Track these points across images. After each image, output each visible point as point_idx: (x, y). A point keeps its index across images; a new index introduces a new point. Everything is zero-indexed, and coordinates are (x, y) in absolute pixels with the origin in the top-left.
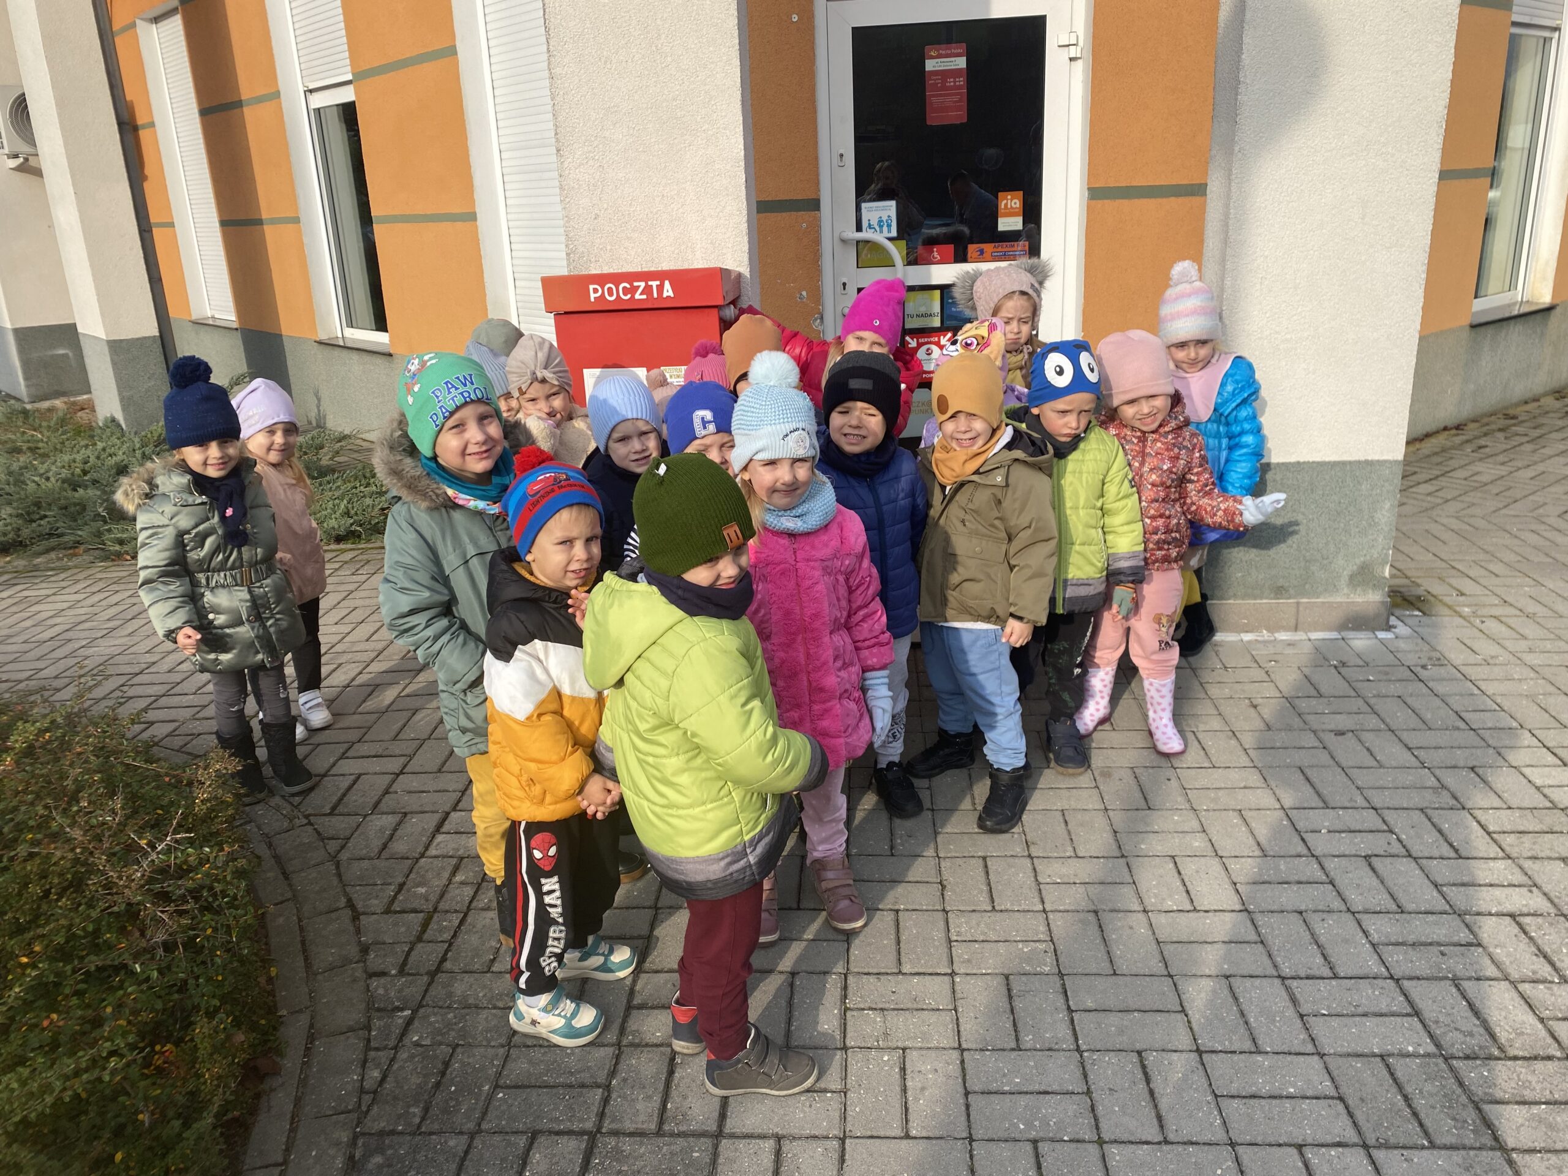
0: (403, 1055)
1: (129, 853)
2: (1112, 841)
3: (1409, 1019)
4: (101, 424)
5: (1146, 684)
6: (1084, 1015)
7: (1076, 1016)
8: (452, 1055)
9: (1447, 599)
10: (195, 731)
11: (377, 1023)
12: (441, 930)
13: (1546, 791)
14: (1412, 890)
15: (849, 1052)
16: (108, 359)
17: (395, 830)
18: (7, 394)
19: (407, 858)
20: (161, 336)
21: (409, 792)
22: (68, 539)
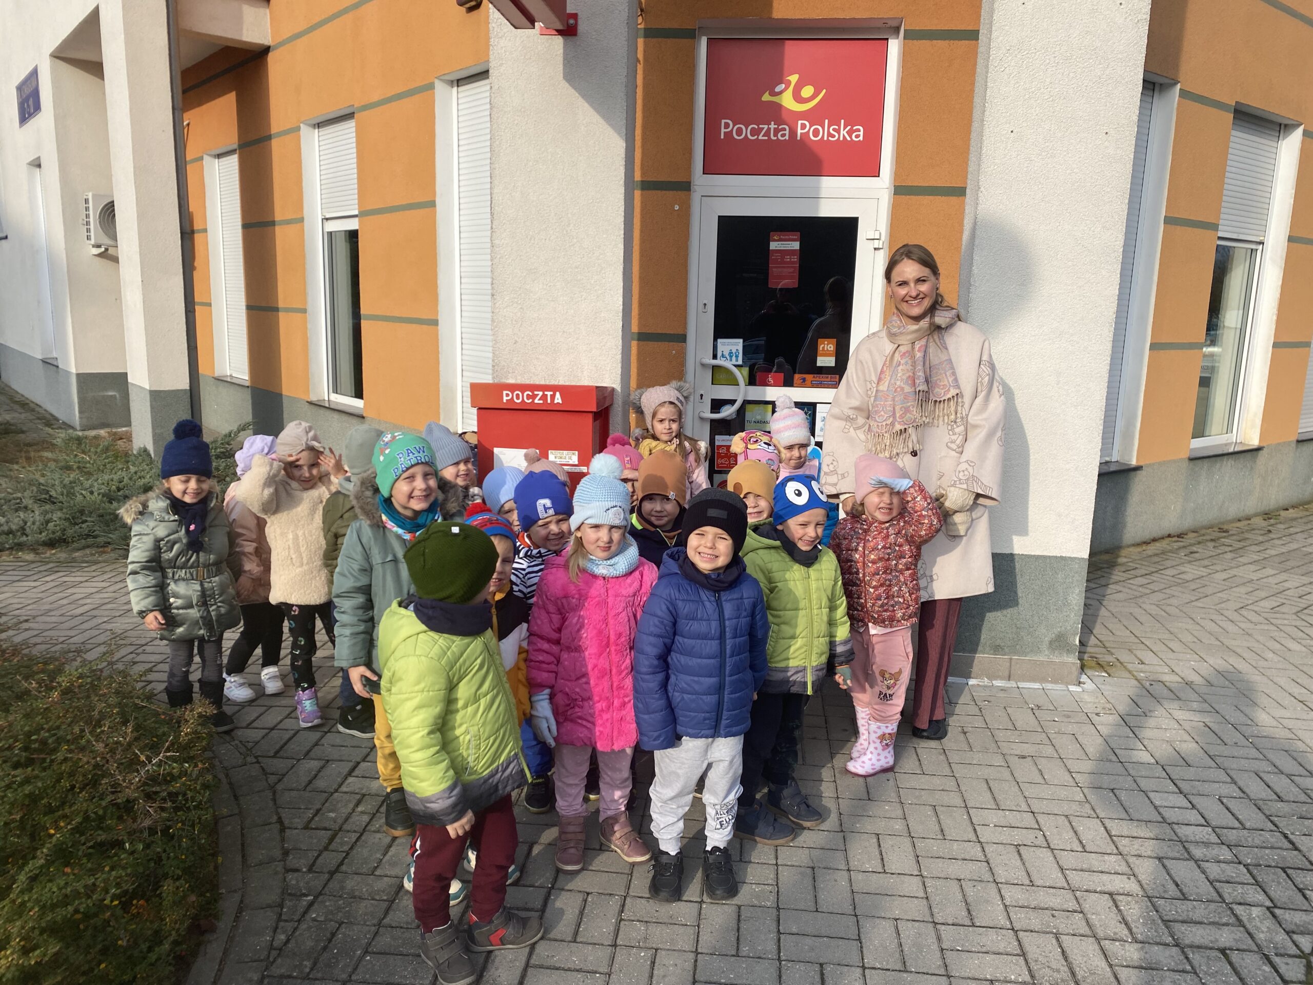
0: (304, 926)
1: (133, 764)
3: (1017, 957)
4: (135, 452)
6: (788, 936)
7: (782, 937)
8: (338, 929)
9: (1130, 666)
11: (288, 903)
12: (342, 844)
13: (1161, 810)
14: (1043, 870)
15: (618, 948)
16: (148, 404)
17: (319, 771)
18: (64, 423)
19: (325, 792)
20: (191, 390)
21: (333, 746)
22: (101, 540)
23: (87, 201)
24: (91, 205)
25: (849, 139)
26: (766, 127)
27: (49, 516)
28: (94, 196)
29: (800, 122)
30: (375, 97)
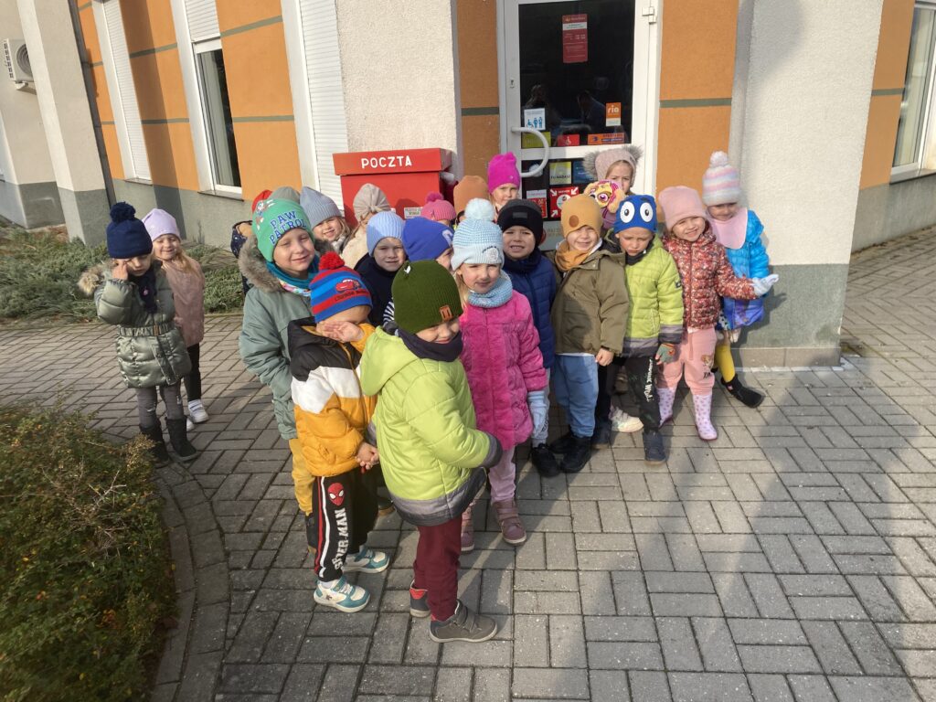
0: (250, 617)
1: (88, 496)
2: (673, 491)
4: (71, 242)
5: (694, 397)
6: (656, 595)
7: (652, 596)
8: (279, 617)
9: (875, 348)
10: (127, 424)
11: (235, 598)
12: (273, 543)
13: (934, 462)
14: (853, 521)
15: (516, 617)
16: (75, 203)
17: (246, 483)
18: (16, 224)
19: (253, 500)
20: (107, 189)
21: (254, 461)
22: (51, 310)
23: (6, 46)
24: (9, 49)
27: (8, 295)
28: (10, 41)
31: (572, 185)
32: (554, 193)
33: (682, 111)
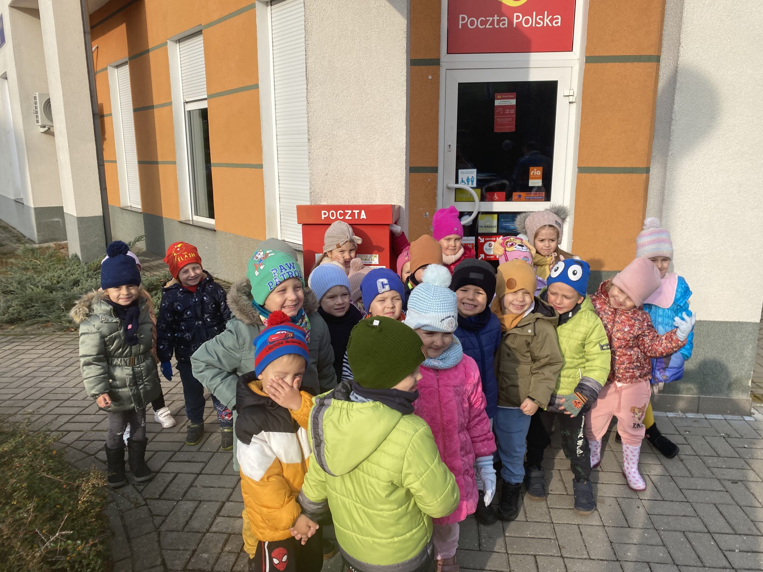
4: (70, 257)
5: (624, 447)
10: (91, 438)
16: (76, 226)
17: (194, 512)
18: (29, 239)
19: (199, 532)
20: (103, 216)
21: (204, 487)
22: (44, 319)
23: (35, 98)
24: (38, 101)
25: (550, 25)
26: (491, 19)
27: (10, 303)
28: (39, 94)
29: (515, 14)
30: (216, 17)
31: (498, 234)
32: (482, 240)
33: (597, 176)
